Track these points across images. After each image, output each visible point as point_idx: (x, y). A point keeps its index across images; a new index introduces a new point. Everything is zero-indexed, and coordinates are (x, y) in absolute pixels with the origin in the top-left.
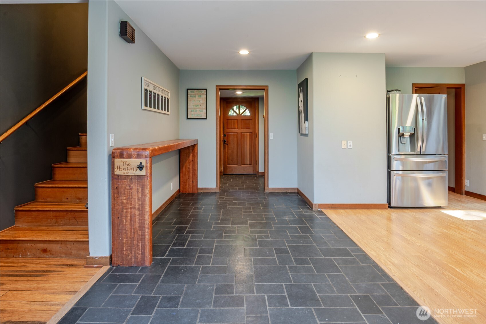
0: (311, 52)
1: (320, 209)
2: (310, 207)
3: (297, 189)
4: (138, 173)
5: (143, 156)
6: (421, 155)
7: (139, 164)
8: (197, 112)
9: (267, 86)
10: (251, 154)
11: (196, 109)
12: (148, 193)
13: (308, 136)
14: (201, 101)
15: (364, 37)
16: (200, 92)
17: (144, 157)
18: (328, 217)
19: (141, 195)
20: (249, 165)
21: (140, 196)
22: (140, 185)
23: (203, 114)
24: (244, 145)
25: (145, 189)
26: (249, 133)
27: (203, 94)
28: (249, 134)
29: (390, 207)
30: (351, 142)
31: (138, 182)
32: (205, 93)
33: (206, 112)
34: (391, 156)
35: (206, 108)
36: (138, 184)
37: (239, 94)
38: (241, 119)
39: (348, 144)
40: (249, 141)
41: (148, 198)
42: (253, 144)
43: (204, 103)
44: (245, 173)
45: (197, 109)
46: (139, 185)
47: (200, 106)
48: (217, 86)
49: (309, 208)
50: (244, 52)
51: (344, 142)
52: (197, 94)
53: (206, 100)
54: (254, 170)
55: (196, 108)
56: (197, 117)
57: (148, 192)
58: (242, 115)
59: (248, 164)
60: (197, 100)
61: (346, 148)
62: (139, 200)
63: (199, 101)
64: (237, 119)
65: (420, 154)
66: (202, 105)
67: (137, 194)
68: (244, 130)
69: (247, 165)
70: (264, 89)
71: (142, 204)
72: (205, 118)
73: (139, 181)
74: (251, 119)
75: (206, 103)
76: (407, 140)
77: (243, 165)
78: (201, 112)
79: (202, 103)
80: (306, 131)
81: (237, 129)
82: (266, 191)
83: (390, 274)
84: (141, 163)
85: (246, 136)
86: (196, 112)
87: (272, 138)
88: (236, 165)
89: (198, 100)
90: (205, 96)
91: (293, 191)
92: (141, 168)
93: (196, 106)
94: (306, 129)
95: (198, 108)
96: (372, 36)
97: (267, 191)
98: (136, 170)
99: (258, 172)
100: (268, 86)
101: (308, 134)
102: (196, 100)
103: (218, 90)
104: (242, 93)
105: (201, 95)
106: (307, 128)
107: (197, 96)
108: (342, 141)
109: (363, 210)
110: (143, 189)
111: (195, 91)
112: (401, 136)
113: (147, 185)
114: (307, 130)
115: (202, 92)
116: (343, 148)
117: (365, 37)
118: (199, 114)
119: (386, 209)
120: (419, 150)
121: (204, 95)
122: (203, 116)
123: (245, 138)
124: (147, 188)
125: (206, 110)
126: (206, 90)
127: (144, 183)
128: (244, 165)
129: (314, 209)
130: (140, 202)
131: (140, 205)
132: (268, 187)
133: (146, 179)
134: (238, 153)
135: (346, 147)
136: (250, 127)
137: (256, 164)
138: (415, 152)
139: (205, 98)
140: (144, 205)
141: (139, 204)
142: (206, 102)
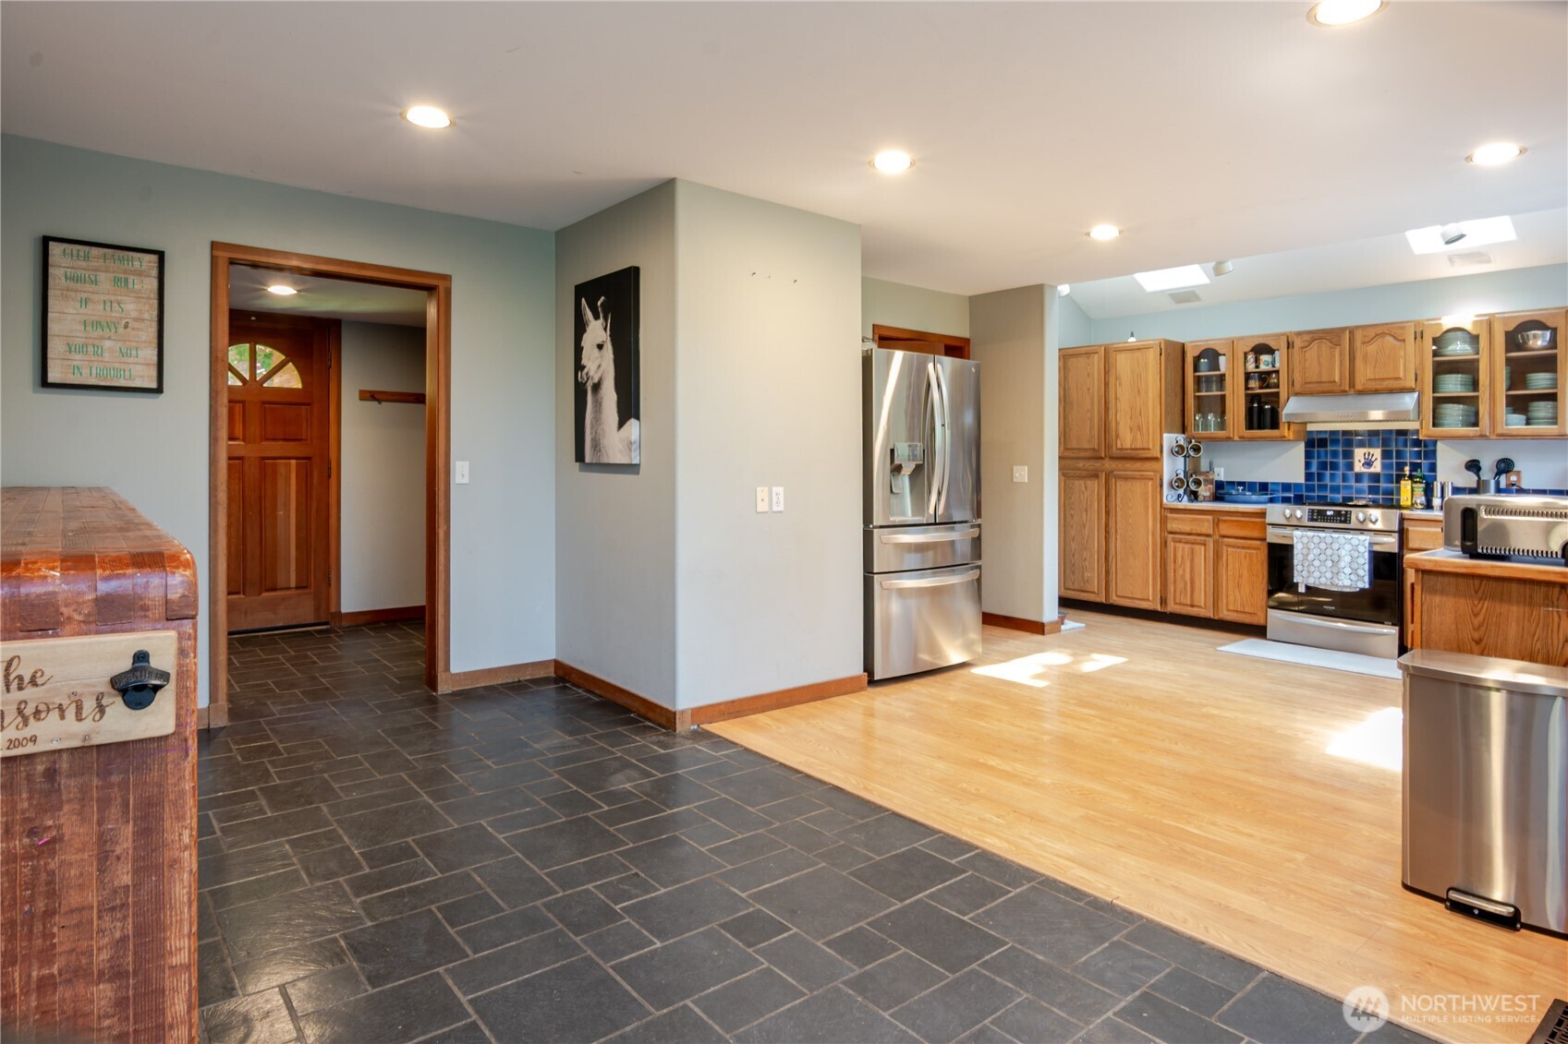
0: (672, 176)
1: (696, 727)
2: (654, 723)
3: (557, 664)
4: (122, 724)
5: (145, 608)
6: (935, 524)
7: (126, 665)
8: (106, 355)
9: (447, 278)
10: (303, 544)
11: (96, 342)
12: (186, 848)
13: (638, 473)
14: (131, 307)
15: (869, 163)
16: (121, 260)
17: (159, 611)
18: (747, 750)
19: (136, 872)
20: (297, 588)
21: (126, 879)
22: (126, 804)
23: (139, 368)
24: (275, 509)
25: (167, 824)
26: (296, 458)
27: (140, 274)
28: (297, 464)
29: (872, 682)
30: (780, 490)
31: (111, 785)
32: (155, 272)
33: (155, 359)
34: (875, 530)
35: (155, 341)
36: (104, 803)
37: (283, 298)
38: (264, 403)
39: (772, 498)
40: (298, 492)
41: (186, 876)
42: (314, 506)
43: (146, 316)
44: (281, 624)
45: (107, 344)
46: (115, 811)
47: (126, 327)
48: (215, 246)
49: (652, 727)
50: (428, 117)
51: (762, 492)
52: (106, 271)
53: (155, 302)
54: (317, 609)
55: (102, 338)
56: (105, 379)
57: (186, 839)
58: (265, 385)
59: (293, 584)
60: (106, 297)
61: (766, 512)
62: (113, 909)
63: (115, 305)
64: (243, 402)
65: (933, 522)
66: (136, 325)
67: (101, 871)
68: (274, 448)
69: (289, 588)
70: (431, 286)
71: (140, 931)
72: (154, 385)
73: (115, 778)
74: (305, 404)
75: (156, 319)
76: (904, 482)
77: (267, 591)
78: (130, 360)
79: (134, 314)
80: (633, 454)
81: (242, 443)
82: (439, 688)
83: (1109, 899)
84: (141, 657)
85: (282, 470)
86: (95, 354)
87: (466, 480)
88: (238, 593)
89: (113, 298)
90: (155, 283)
91: (542, 674)
92: (142, 688)
93: (97, 324)
94: (633, 447)
95: (109, 338)
96: (892, 161)
97: (444, 688)
98: (101, 709)
99: (339, 615)
100: (450, 276)
101: (638, 466)
102: (102, 297)
103: (223, 265)
104: (296, 292)
105: (131, 278)
106: (635, 442)
107: (102, 276)
108: (758, 489)
109: (812, 703)
110: (149, 831)
111: (95, 251)
112: (897, 469)
113: (182, 793)
114: (635, 450)
115: (137, 264)
116: (758, 510)
117: (871, 164)
118: (117, 365)
119: (862, 689)
120: (931, 511)
121: (147, 280)
122: (141, 377)
123: (281, 483)
124: (180, 818)
125: (155, 352)
126: (161, 255)
127: (160, 785)
128: (274, 589)
129: (680, 728)
130: (125, 918)
131: (124, 939)
132: (449, 670)
133: (171, 756)
134: (244, 544)
135: (766, 509)
136: (304, 437)
137: (330, 585)
138: (923, 516)
139: (154, 295)
140: (161, 927)
141: (118, 935)
142: (155, 313)
